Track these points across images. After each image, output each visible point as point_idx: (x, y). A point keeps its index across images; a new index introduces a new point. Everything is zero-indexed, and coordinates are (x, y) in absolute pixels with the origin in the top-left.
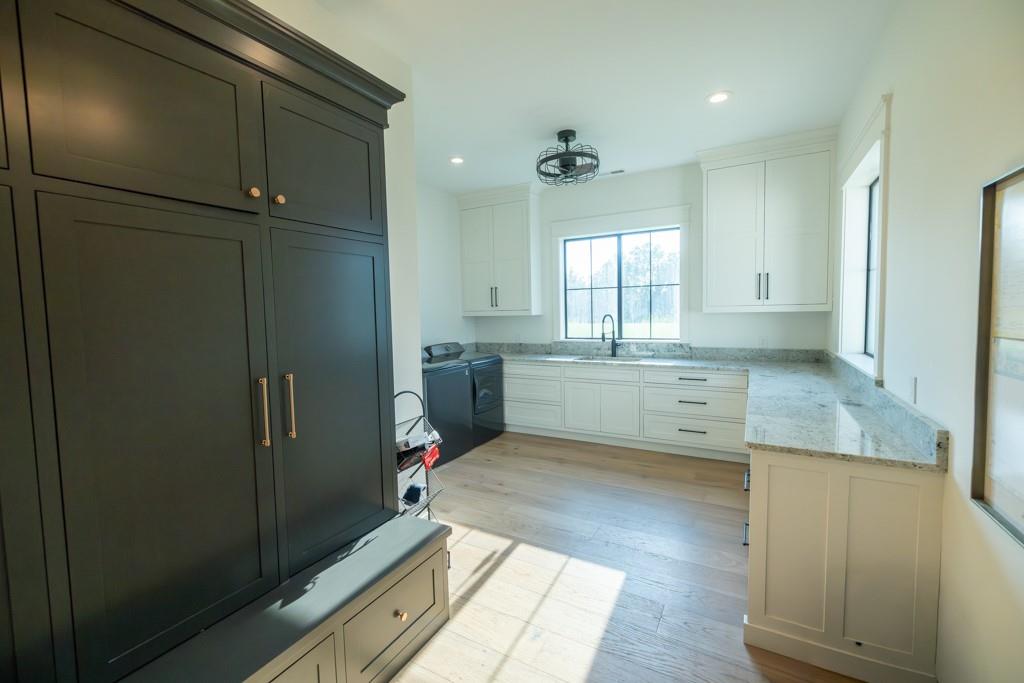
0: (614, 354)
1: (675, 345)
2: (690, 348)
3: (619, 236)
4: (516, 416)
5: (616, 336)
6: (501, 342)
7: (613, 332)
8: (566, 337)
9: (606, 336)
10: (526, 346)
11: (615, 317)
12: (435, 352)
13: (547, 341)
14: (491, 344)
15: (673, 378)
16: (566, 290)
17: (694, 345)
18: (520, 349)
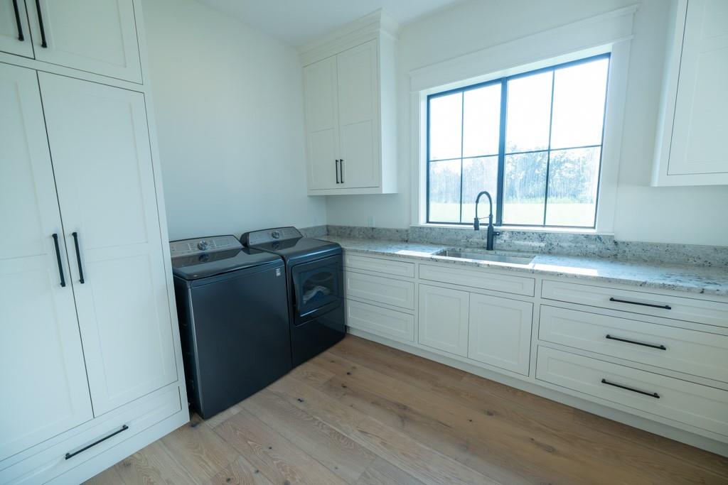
0: (490, 246)
1: (587, 236)
2: (616, 243)
3: (503, 81)
4: (360, 319)
5: (494, 221)
6: (352, 225)
7: (491, 216)
8: (428, 222)
9: (480, 221)
10: (380, 230)
11: (494, 196)
12: (253, 241)
13: (403, 225)
14: (341, 227)
15: (599, 297)
16: (428, 161)
17: (621, 238)
18: (373, 235)
